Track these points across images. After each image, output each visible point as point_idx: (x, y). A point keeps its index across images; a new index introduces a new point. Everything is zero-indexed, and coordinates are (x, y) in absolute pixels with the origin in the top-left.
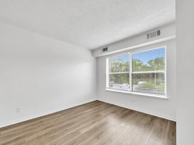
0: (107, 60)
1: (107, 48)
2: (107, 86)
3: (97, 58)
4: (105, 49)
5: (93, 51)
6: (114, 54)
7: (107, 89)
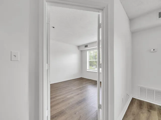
0: (88, 52)
1: (87, 45)
2: (88, 68)
3: (81, 51)
4: (86, 46)
5: (79, 47)
6: (92, 49)
7: (87, 70)
